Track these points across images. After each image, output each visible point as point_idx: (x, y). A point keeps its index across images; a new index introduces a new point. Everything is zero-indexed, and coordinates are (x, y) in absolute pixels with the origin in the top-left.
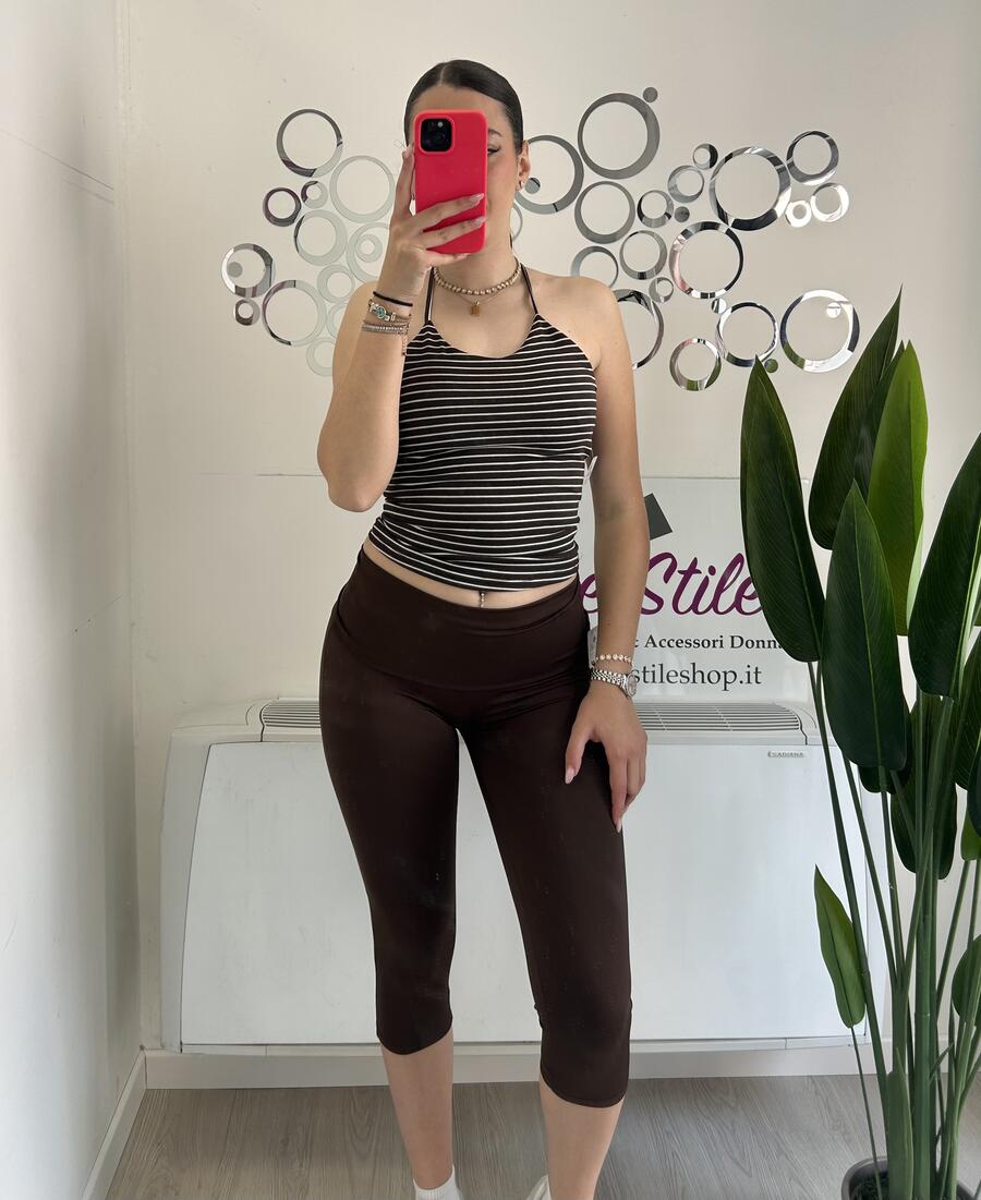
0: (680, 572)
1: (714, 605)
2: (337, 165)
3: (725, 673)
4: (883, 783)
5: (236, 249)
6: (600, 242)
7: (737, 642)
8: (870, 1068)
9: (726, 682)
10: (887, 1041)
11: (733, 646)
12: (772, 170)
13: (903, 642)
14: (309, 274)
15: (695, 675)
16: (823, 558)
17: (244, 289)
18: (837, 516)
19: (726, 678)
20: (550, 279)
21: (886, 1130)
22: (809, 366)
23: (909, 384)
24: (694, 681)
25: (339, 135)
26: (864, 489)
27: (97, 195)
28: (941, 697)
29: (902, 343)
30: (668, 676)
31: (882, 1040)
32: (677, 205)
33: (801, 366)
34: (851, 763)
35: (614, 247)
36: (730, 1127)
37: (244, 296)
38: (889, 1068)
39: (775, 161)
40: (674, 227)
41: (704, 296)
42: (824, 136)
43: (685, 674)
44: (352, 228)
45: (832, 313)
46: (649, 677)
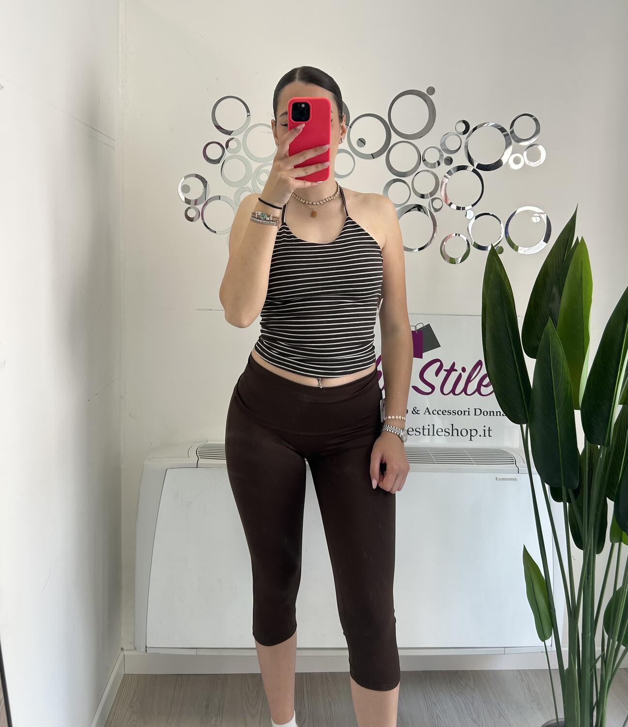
0: (445, 370)
1: (465, 390)
2: (246, 129)
3: (471, 430)
4: (564, 497)
5: (186, 177)
6: (400, 176)
7: (478, 412)
8: (555, 665)
9: (471, 436)
10: (565, 649)
11: (475, 415)
12: (501, 135)
13: (578, 414)
14: (229, 192)
15: (452, 431)
16: (531, 364)
17: (190, 200)
18: (539, 339)
19: (471, 433)
20: (357, 195)
21: (564, 703)
22: (521, 250)
23: (582, 262)
24: (452, 435)
25: (248, 111)
26: (555, 323)
27: (105, 144)
28: (599, 446)
29: (577, 238)
30: (437, 432)
31: (562, 649)
32: (446, 155)
33: (517, 250)
34: (546, 484)
35: (408, 180)
36: (471, 700)
37: (190, 204)
38: (566, 666)
39: (502, 130)
40: (444, 168)
41: (458, 208)
42: (531, 116)
43: (447, 430)
44: (255, 165)
45: (535, 220)
46: (426, 432)
